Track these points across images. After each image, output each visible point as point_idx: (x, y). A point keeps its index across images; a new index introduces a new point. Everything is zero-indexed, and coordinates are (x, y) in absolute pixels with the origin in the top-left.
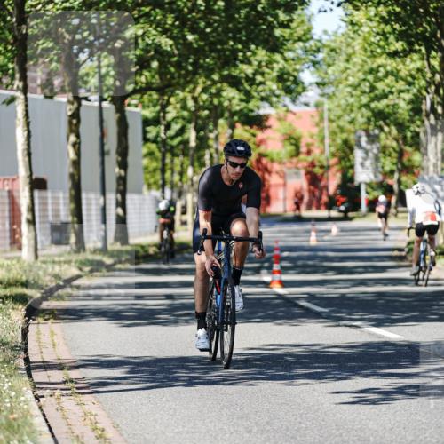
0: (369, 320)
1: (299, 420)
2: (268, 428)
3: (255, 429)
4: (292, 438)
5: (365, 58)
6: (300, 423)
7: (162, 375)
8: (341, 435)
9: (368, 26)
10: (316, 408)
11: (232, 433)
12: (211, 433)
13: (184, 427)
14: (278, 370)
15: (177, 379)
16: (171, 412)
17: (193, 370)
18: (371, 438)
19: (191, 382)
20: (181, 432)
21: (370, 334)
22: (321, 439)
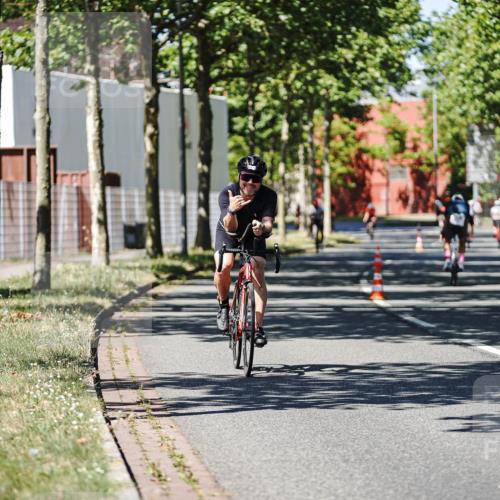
0: (482, 338)
1: (402, 448)
2: (368, 457)
3: (352, 460)
4: (394, 468)
5: (479, 43)
6: (403, 452)
7: (249, 396)
8: (449, 466)
9: (484, 7)
10: (421, 435)
11: (326, 463)
12: (303, 461)
13: (272, 455)
14: (379, 392)
15: (266, 401)
16: (259, 438)
17: (283, 391)
18: (483, 470)
19: (281, 405)
20: (269, 461)
21: (483, 353)
22: (427, 470)
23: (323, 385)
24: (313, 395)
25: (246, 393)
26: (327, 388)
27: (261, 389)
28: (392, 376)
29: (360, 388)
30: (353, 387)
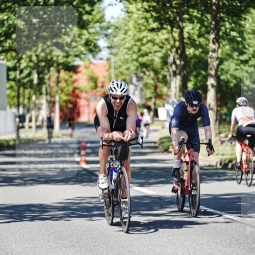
0: (136, 183)
1: (95, 240)
2: (77, 245)
3: (69, 246)
4: (91, 251)
5: (135, 32)
6: (95, 242)
7: (16, 215)
8: (119, 249)
9: (137, 14)
10: (105, 233)
11: (56, 248)
12: (44, 248)
13: (28, 244)
14: (83, 212)
15: (25, 217)
16: (22, 236)
17: (34, 212)
18: (136, 251)
19: (33, 219)
20: (26, 248)
21: (137, 191)
22: (107, 251)
23: (54, 208)
24: (49, 214)
25: (15, 213)
26: (56, 210)
27: (22, 211)
28: (90, 203)
29: (73, 210)
30: (70, 209)
